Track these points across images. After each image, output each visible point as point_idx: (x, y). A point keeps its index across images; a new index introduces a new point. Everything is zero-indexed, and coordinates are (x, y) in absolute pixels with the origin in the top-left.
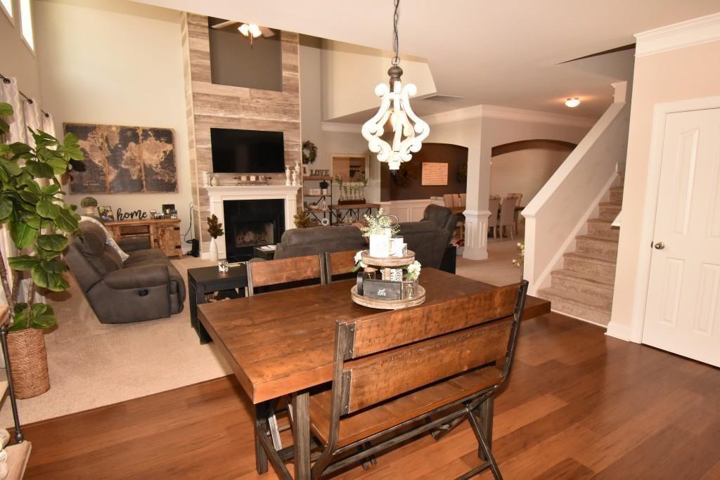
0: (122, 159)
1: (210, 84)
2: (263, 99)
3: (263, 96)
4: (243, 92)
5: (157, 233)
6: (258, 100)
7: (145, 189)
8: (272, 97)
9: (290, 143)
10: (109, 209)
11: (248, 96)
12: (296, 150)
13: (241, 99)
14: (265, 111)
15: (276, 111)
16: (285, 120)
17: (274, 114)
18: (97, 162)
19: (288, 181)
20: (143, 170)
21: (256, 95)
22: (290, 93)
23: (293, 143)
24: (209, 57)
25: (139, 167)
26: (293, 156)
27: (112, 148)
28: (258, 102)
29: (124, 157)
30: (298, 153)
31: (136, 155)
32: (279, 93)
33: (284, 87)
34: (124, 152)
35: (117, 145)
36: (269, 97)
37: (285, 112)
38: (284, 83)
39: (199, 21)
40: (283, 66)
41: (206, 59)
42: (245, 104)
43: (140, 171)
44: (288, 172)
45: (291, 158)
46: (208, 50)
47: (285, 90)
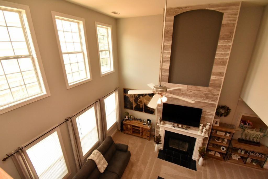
0: (138, 101)
1: (167, 83)
2: (195, 90)
3: (195, 89)
4: (183, 87)
5: (142, 130)
6: (192, 91)
7: (144, 111)
8: (200, 89)
9: (207, 113)
10: (132, 116)
11: (186, 89)
12: (210, 117)
13: (181, 90)
14: (194, 96)
15: (201, 97)
16: (206, 101)
17: (200, 98)
18: (131, 101)
19: (200, 131)
20: (144, 105)
21: (190, 89)
22: (214, 88)
23: (210, 114)
24: (168, 71)
25: (143, 104)
26: (207, 119)
27: (135, 97)
28: (191, 92)
29: (139, 101)
30: (211, 119)
31: (142, 100)
32: (206, 88)
33: (210, 85)
34: (139, 99)
35: (137, 96)
36: (199, 90)
37: (207, 98)
38: (210, 82)
39: (166, 55)
40: (212, 73)
41: (167, 72)
42: (183, 93)
43: (143, 105)
44: (201, 127)
45: (206, 120)
46: (168, 68)
47: (211, 86)
